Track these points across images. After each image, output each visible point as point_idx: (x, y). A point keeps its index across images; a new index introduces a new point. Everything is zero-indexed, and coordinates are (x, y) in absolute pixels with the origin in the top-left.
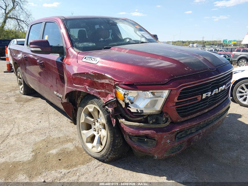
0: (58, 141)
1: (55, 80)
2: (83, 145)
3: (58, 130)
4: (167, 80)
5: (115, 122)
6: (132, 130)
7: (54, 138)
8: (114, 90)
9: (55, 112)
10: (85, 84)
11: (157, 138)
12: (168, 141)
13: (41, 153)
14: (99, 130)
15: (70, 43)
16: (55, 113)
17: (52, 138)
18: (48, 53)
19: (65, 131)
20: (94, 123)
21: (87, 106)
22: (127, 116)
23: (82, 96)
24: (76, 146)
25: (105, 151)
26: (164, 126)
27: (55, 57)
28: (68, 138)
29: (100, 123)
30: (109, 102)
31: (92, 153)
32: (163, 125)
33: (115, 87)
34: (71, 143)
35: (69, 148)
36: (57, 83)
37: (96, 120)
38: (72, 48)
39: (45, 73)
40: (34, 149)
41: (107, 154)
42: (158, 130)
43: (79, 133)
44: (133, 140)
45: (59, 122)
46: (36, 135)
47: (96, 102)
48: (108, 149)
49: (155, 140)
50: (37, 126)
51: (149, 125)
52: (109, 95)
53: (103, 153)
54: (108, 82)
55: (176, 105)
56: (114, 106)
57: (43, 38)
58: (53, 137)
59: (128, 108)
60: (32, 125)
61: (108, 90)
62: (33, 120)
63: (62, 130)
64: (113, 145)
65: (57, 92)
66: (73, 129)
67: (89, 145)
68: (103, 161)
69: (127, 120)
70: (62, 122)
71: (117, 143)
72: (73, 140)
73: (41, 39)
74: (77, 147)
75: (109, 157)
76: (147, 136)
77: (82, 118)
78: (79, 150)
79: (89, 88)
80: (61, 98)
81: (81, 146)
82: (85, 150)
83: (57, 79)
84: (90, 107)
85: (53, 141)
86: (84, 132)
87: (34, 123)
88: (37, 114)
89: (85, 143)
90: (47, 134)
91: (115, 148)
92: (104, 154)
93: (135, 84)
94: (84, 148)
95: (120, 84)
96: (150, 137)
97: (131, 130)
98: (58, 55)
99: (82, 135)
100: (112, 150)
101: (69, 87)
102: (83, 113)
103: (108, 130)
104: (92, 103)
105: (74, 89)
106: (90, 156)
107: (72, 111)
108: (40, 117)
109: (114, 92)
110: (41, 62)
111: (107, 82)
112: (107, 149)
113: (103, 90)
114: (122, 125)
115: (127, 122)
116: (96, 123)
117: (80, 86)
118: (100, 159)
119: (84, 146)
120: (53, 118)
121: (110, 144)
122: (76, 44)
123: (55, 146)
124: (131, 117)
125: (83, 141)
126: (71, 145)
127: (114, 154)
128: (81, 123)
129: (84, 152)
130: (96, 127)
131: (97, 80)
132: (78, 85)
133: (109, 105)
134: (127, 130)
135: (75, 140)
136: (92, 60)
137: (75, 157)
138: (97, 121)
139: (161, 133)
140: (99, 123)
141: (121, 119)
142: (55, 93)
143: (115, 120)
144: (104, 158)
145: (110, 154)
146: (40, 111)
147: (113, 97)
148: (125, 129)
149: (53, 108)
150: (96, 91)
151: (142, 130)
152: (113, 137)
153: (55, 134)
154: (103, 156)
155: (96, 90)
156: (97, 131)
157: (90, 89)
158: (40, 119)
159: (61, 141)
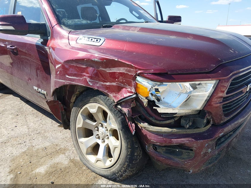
0: (44, 154)
1: (35, 71)
2: (81, 157)
3: (42, 137)
4: (214, 65)
5: (134, 128)
6: (161, 139)
7: (38, 149)
8: (133, 83)
9: (33, 112)
10: (85, 76)
11: (196, 148)
12: (210, 150)
13: (23, 173)
14: (104, 137)
15: (56, 19)
16: (33, 114)
17: (35, 149)
18: (24, 33)
19: (51, 138)
20: (96, 128)
21: (87, 106)
22: (151, 119)
23: (79, 91)
24: (72, 158)
25: (117, 167)
26: (204, 131)
27: (34, 39)
28: (58, 148)
29: (106, 128)
30: (124, 100)
31: (97, 169)
32: (203, 129)
33: (134, 78)
34: (63, 155)
35: (62, 164)
36: (37, 75)
37: (100, 125)
38: (59, 25)
39: (19, 63)
40: (12, 167)
41: (121, 171)
42: (197, 137)
43: (75, 142)
44: (158, 150)
45: (41, 126)
46: (13, 146)
47: (102, 100)
48: (123, 165)
49: (192, 150)
50: (13, 133)
51: (184, 130)
52: (124, 89)
53: (114, 169)
54: (123, 72)
55: (223, 101)
56: (132, 105)
57: (14, 13)
58: (37, 147)
59: (154, 108)
60: (5, 131)
61: (122, 82)
62: (6, 125)
63: (47, 137)
64: (130, 159)
65: (39, 86)
66: (61, 134)
67: (92, 158)
68: (114, 180)
69: (151, 124)
70: (45, 126)
71: (136, 156)
72: (65, 150)
73: (12, 14)
74: (72, 161)
75: (124, 175)
76: (181, 146)
77: (80, 122)
78: (77, 164)
79: (91, 80)
80: (44, 95)
81: (78, 159)
82: (85, 165)
83: (37, 69)
84: (92, 107)
85: (38, 154)
86: (83, 140)
87: (8, 128)
88: (11, 116)
89: (85, 155)
90: (28, 143)
91: (133, 164)
92: (117, 171)
93: (169, 73)
94: (84, 162)
95: (145, 73)
96: (186, 147)
97: (158, 138)
98: (39, 36)
99: (80, 144)
100: (128, 166)
101: (58, 80)
102: (80, 115)
103: (122, 139)
104: (95, 102)
105: (67, 82)
106: (93, 173)
107: (62, 112)
108: (15, 120)
109: (133, 85)
110: (13, 48)
111: (121, 72)
112: (120, 165)
113: (114, 83)
114: (144, 132)
115: (152, 126)
116: (100, 128)
117: (76, 78)
118: (109, 177)
119: (83, 159)
120: (32, 121)
121: (126, 158)
122: (64, 20)
123: (42, 160)
124: (156, 119)
125: (81, 152)
126: (65, 158)
127: (131, 171)
128: (78, 128)
129: (84, 168)
130: (100, 133)
131: (104, 69)
132: (73, 76)
133: (123, 104)
134: (153, 138)
135: (68, 149)
136: (93, 40)
137: (73, 177)
138: (102, 126)
139: (202, 141)
140: (104, 128)
141: (142, 123)
142: (36, 88)
143: (133, 125)
144: (116, 176)
145: (125, 171)
146: (13, 111)
147: (131, 92)
148: (150, 136)
149: (29, 107)
150: (102, 85)
151: (175, 139)
152: (130, 148)
153: (39, 144)
154: (114, 173)
155: (102, 83)
156: (101, 139)
157: (93, 82)
158: (15, 122)
159: (48, 153)
